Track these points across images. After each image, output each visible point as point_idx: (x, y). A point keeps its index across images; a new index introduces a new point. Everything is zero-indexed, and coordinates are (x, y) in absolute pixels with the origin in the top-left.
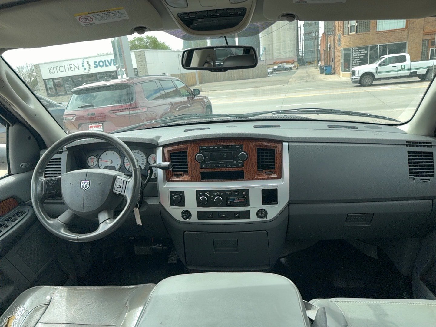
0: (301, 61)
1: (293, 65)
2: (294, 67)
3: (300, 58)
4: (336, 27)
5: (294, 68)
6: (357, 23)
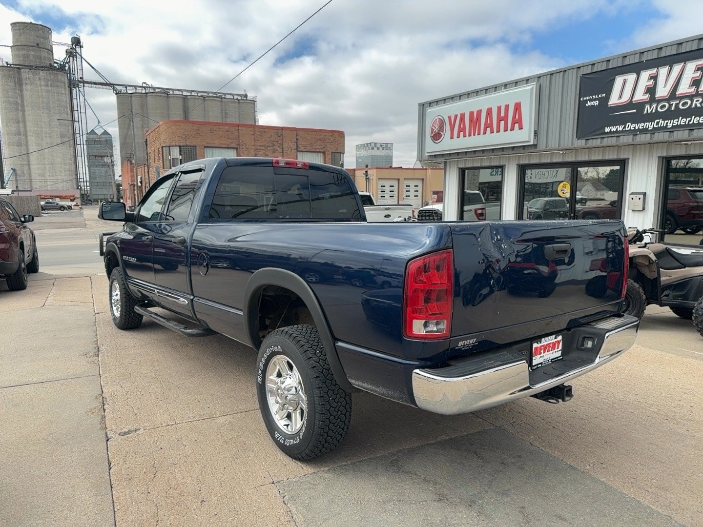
0: (85, 198)
1: (74, 203)
2: (75, 205)
3: (83, 192)
4: (150, 156)
5: (76, 207)
6: (180, 154)
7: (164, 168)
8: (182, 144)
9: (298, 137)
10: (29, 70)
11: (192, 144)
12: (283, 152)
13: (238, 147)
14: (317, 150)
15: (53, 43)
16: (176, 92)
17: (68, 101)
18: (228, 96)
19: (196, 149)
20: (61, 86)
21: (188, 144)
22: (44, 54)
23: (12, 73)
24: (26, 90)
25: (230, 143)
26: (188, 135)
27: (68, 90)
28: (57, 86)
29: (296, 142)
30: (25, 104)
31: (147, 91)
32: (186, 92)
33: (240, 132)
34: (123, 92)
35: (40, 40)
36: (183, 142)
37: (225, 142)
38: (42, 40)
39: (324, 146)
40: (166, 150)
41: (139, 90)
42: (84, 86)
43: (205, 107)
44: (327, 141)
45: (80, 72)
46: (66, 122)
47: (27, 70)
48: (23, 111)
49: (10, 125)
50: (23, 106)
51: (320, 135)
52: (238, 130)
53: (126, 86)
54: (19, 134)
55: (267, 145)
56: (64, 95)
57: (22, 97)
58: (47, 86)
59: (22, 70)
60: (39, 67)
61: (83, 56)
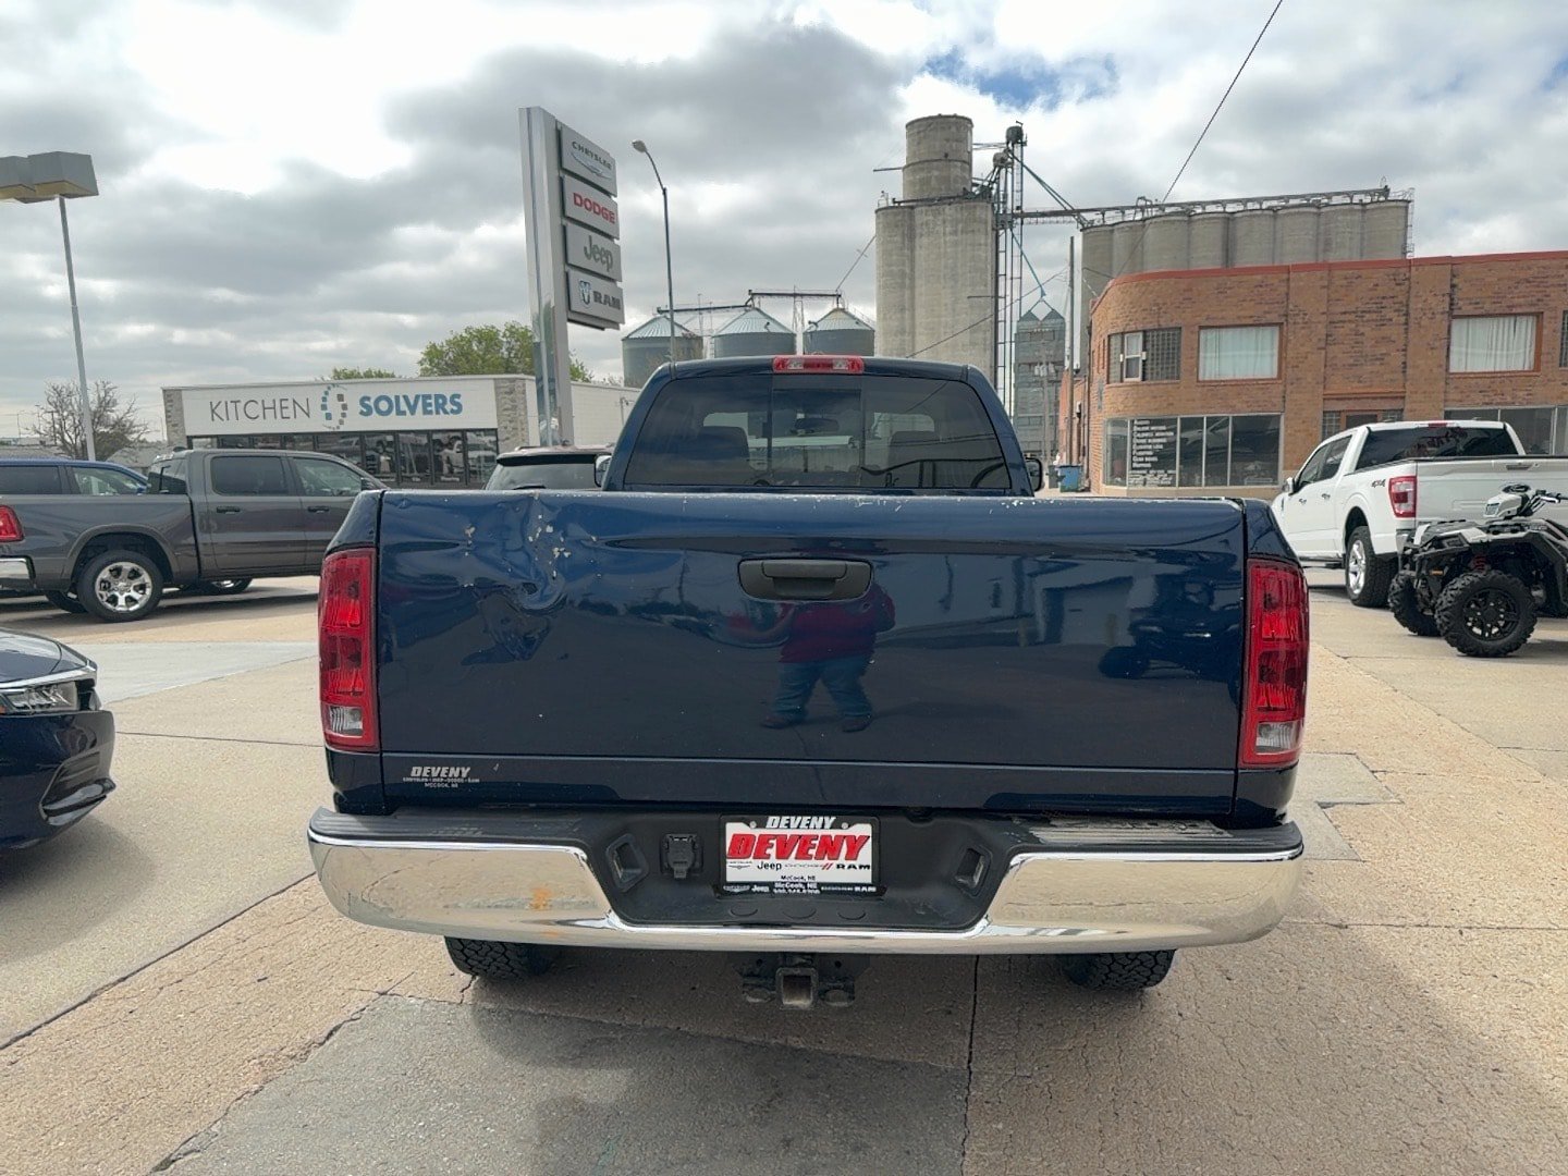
4: (1093, 358)
6: (1144, 349)
7: (1108, 383)
8: (1149, 327)
9: (1455, 281)
10: (927, 208)
11: (1171, 325)
12: (1406, 324)
13: (1283, 320)
14: (1514, 311)
15: (974, 147)
16: (1210, 208)
17: (989, 258)
18: (1336, 200)
19: (1180, 333)
20: (979, 230)
21: (1164, 325)
22: (956, 171)
23: (899, 218)
24: (921, 247)
25: (1266, 312)
26: (1164, 304)
27: (991, 235)
28: (973, 231)
29: (1450, 295)
30: (917, 274)
31: (1146, 215)
32: (1234, 205)
33: (1292, 285)
34: (1096, 223)
35: (951, 146)
36: (1151, 322)
37: (1252, 313)
38: (954, 145)
39: (1539, 296)
40: (1115, 342)
41: (1130, 215)
42: (1022, 223)
43: (1275, 232)
44: (1551, 281)
45: (1017, 195)
46: (982, 300)
47: (924, 208)
48: (912, 288)
49: (891, 318)
50: (912, 279)
51: (1529, 268)
52: (1288, 280)
53: (1103, 211)
54: (902, 332)
55: (1363, 308)
56: (983, 247)
57: (912, 260)
58: (955, 233)
59: (917, 210)
60: (945, 198)
61: (1025, 162)
